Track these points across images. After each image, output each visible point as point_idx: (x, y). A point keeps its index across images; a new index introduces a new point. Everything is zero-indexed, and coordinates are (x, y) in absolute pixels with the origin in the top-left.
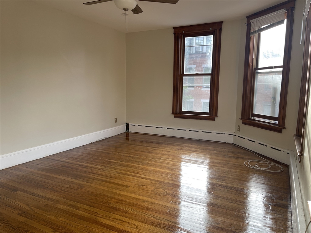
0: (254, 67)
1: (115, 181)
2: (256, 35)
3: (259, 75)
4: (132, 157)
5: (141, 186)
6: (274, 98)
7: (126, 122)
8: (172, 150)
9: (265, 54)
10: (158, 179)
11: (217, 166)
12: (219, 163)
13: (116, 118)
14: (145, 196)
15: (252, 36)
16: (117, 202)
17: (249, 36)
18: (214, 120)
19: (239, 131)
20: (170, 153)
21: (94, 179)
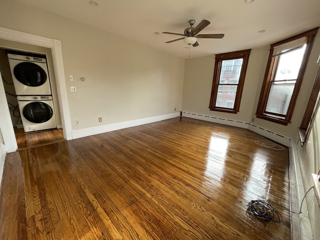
0: (271, 80)
1: (175, 141)
2: (276, 57)
3: (274, 85)
4: (184, 130)
5: (189, 146)
6: (285, 102)
7: (181, 111)
8: (207, 129)
9: (282, 71)
10: (199, 144)
11: (236, 142)
12: (238, 140)
13: (175, 108)
14: (192, 152)
15: (273, 59)
16: (176, 153)
17: (271, 58)
18: (236, 113)
19: (253, 121)
20: (205, 131)
21: (164, 139)
